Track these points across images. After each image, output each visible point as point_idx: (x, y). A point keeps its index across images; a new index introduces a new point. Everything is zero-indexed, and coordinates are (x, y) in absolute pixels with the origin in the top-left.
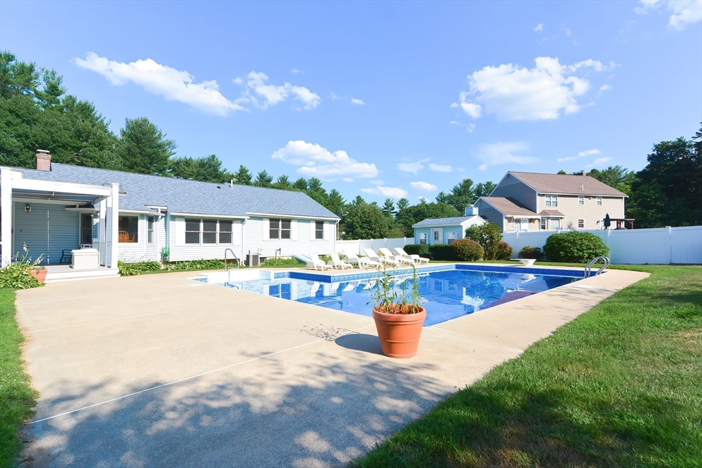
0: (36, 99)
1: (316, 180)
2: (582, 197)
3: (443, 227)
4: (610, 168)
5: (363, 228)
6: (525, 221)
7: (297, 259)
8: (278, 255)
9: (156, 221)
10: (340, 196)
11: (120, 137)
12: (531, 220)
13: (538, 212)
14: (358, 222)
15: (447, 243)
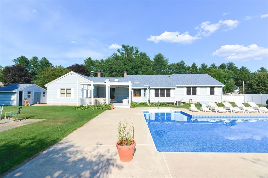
0: (133, 55)
1: (231, 63)
5: (259, 86)
7: (200, 104)
8: (191, 101)
9: (147, 90)
10: (247, 69)
11: (153, 61)
14: (255, 83)
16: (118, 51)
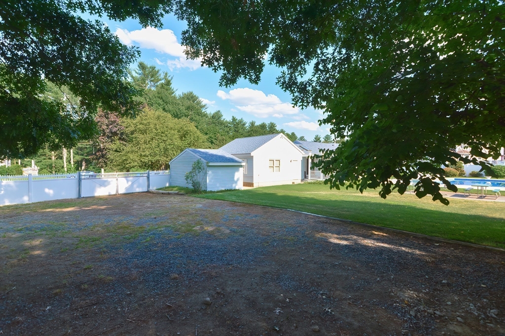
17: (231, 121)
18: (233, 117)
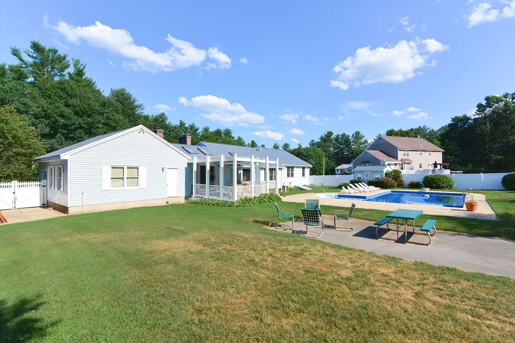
2: (421, 151)
3: (372, 171)
4: (420, 127)
6: (392, 165)
8: (290, 185)
12: (396, 164)
13: (399, 159)
15: (374, 180)
16: (15, 55)
17: (179, 125)
18: (181, 121)
